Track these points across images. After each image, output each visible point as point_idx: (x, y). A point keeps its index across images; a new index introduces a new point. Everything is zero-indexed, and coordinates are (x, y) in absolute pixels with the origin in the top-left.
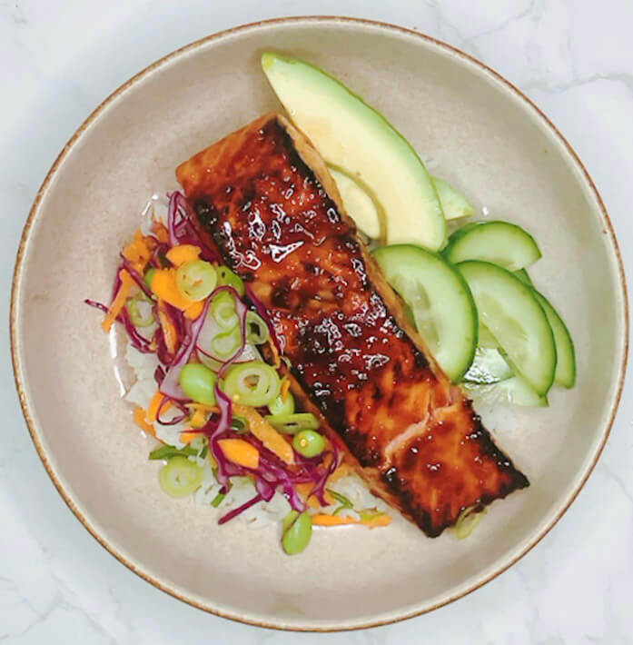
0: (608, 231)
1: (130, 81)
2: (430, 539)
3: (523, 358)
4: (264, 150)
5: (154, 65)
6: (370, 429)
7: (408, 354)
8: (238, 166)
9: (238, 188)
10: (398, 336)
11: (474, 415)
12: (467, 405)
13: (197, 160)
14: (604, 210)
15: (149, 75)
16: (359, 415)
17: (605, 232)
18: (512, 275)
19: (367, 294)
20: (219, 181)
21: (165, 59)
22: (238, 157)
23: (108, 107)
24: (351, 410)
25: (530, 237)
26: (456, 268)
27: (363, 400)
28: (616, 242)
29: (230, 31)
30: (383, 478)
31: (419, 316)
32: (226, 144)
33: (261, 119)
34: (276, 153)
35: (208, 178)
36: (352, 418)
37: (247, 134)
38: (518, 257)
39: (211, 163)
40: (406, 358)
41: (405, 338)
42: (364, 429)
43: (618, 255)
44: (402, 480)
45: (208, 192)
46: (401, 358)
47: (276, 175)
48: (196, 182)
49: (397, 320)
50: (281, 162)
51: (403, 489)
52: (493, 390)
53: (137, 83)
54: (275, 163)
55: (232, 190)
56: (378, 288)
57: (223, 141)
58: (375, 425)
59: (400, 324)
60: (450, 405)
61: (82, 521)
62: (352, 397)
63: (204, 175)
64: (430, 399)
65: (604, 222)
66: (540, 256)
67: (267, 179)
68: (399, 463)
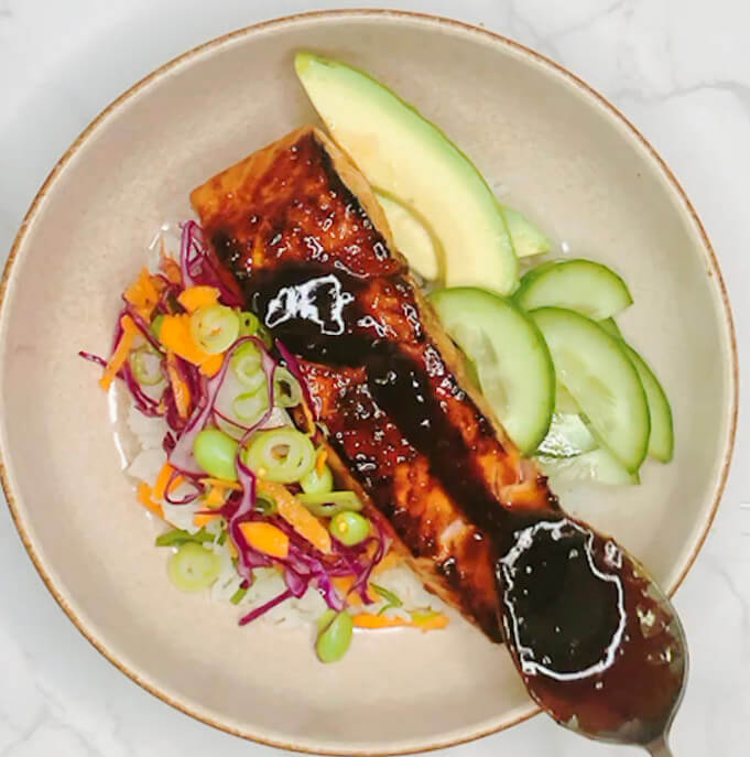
0: (713, 271)
1: (135, 87)
2: (495, 645)
3: (610, 426)
4: (297, 171)
5: (164, 68)
6: (425, 511)
7: (471, 420)
8: (265, 191)
9: (265, 218)
10: (458, 398)
11: (549, 494)
12: (542, 482)
13: (216, 183)
14: (709, 247)
15: (158, 79)
16: (410, 494)
17: (710, 274)
18: (596, 325)
19: (421, 348)
20: (242, 208)
21: (177, 60)
22: (267, 179)
23: (108, 118)
24: (400, 487)
25: (620, 279)
26: (530, 317)
27: (416, 475)
28: (723, 286)
29: (257, 26)
30: (439, 570)
31: (483, 374)
32: (251, 163)
33: (294, 133)
34: (311, 175)
35: (229, 206)
36: (402, 497)
37: (277, 151)
38: (605, 303)
39: (233, 187)
40: (468, 425)
41: (467, 401)
42: (416, 511)
43: (726, 302)
44: (462, 573)
46: (462, 425)
47: (313, 202)
48: (214, 210)
49: (457, 379)
50: (318, 186)
51: (464, 584)
52: (573, 464)
54: (310, 188)
55: (257, 220)
56: (435, 340)
57: (247, 160)
58: (429, 506)
59: (461, 384)
60: (521, 482)
61: (74, 621)
62: (403, 472)
63: (224, 201)
64: (497, 475)
65: (709, 260)
66: (632, 302)
67: (301, 206)
68: (459, 551)
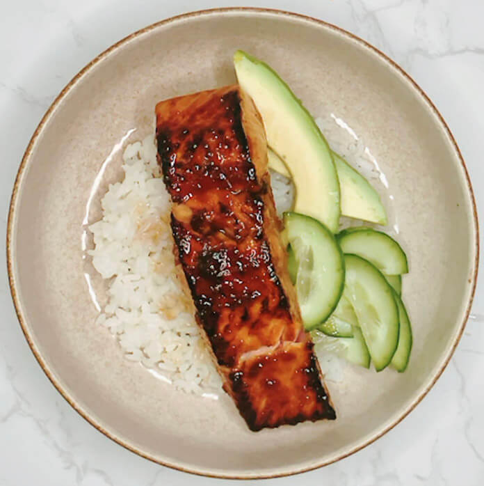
0: (472, 281)
3: (373, 338)
4: (220, 112)
6: (233, 339)
7: (276, 296)
8: (198, 117)
9: (192, 133)
10: (273, 279)
11: (312, 354)
12: (310, 346)
13: (173, 102)
14: (477, 266)
16: (227, 327)
19: (259, 243)
22: (201, 110)
24: (222, 321)
25: (405, 255)
27: (234, 317)
28: (473, 292)
29: (285, 13)
30: (231, 376)
32: (197, 97)
34: (227, 116)
35: (175, 119)
36: (222, 328)
37: (214, 95)
39: (181, 107)
40: (274, 298)
41: (278, 285)
42: (228, 338)
43: (471, 302)
44: (245, 383)
45: (172, 128)
46: (270, 296)
47: (221, 133)
48: (166, 119)
49: (275, 268)
50: (227, 124)
51: (244, 390)
53: (203, 16)
54: (223, 124)
55: (187, 132)
56: (270, 240)
58: (237, 337)
59: (278, 271)
60: (297, 342)
62: (226, 313)
63: (173, 115)
64: (283, 332)
65: (473, 274)
66: (407, 272)
67: (214, 132)
68: (246, 370)
